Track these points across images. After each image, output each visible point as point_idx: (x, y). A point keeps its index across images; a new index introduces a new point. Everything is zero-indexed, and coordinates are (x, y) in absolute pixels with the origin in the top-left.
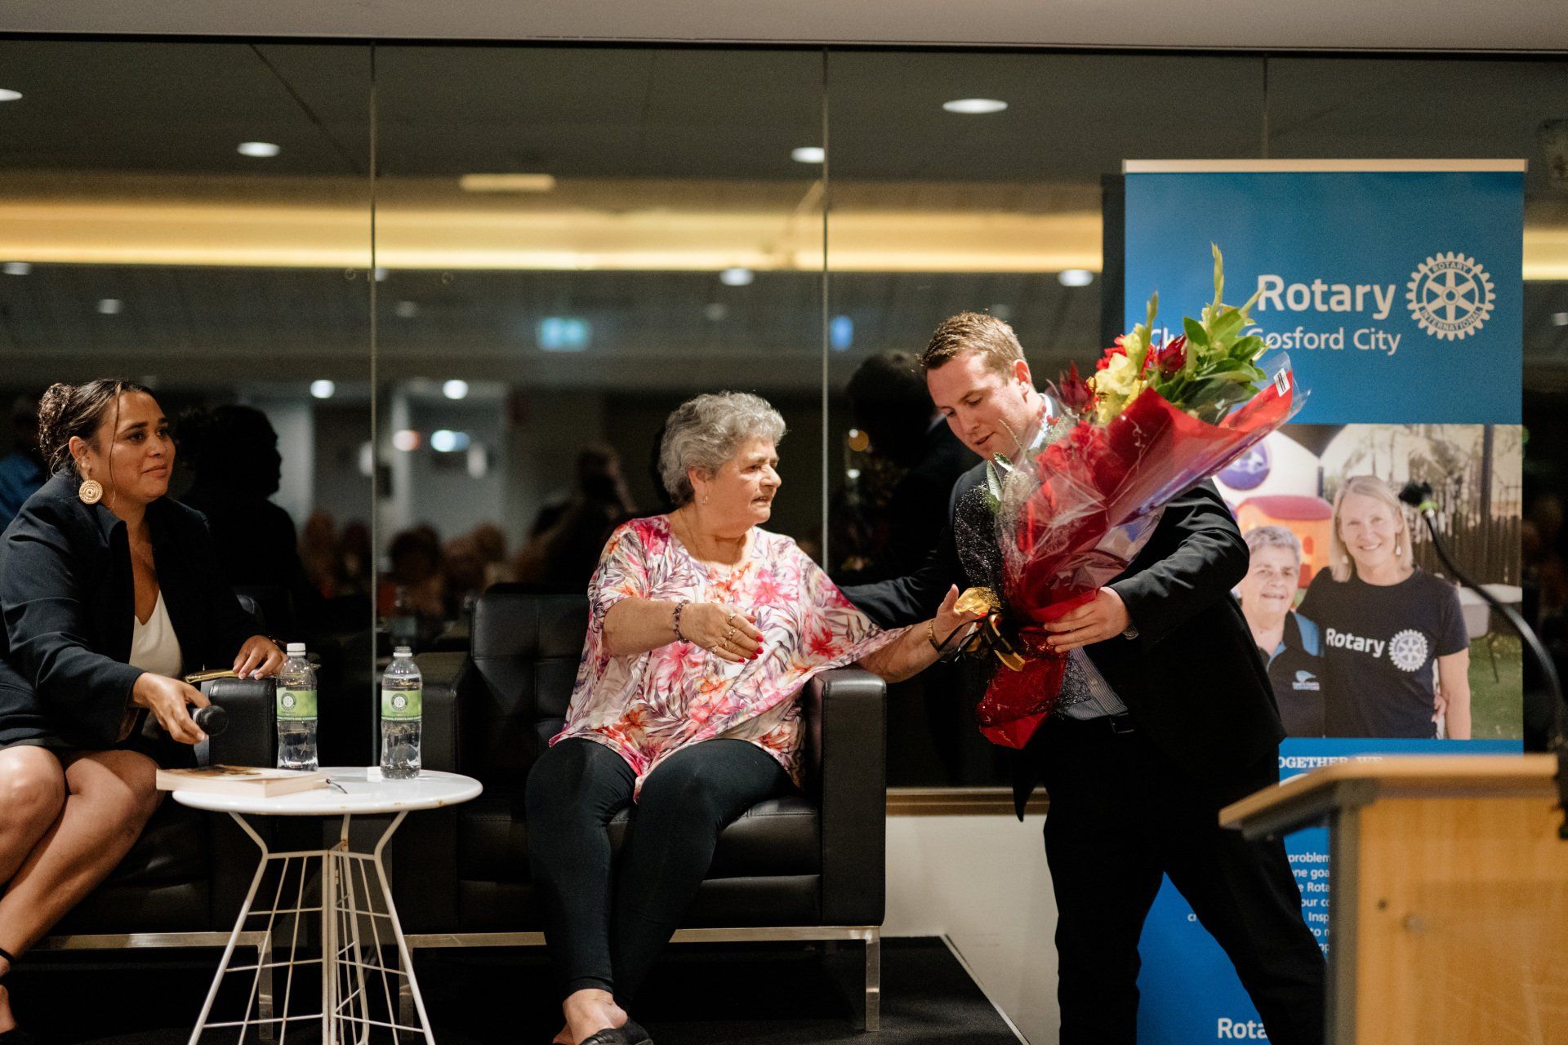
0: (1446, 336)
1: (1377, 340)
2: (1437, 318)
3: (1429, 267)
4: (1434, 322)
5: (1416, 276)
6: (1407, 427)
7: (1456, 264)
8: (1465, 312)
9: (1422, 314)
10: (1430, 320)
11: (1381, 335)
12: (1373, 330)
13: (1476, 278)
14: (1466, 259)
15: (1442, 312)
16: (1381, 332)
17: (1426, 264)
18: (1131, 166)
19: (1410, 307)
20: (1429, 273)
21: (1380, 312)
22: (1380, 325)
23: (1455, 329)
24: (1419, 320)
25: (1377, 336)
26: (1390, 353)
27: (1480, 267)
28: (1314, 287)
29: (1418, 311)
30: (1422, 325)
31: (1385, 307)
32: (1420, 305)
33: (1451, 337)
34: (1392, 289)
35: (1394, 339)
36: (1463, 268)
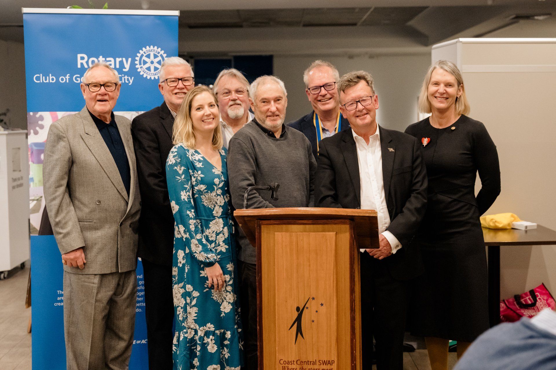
0: (151, 78)
1: (125, 79)
2: (147, 71)
3: (144, 51)
4: (146, 73)
5: (139, 55)
6: (137, 112)
7: (154, 50)
8: (158, 69)
9: (141, 70)
10: (144, 72)
11: (126, 77)
12: (123, 75)
13: (161, 56)
14: (158, 49)
15: (149, 69)
16: (126, 76)
17: (142, 50)
18: (25, 10)
19: (137, 66)
20: (144, 54)
21: (126, 68)
22: (126, 73)
23: (154, 75)
24: (140, 72)
25: (125, 77)
26: (130, 84)
27: (163, 52)
28: (99, 59)
29: (140, 68)
30: (141, 74)
31: (127, 66)
32: (141, 66)
33: (153, 78)
34: (130, 60)
35: (131, 79)
36: (156, 52)
